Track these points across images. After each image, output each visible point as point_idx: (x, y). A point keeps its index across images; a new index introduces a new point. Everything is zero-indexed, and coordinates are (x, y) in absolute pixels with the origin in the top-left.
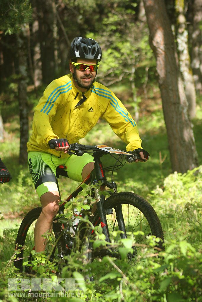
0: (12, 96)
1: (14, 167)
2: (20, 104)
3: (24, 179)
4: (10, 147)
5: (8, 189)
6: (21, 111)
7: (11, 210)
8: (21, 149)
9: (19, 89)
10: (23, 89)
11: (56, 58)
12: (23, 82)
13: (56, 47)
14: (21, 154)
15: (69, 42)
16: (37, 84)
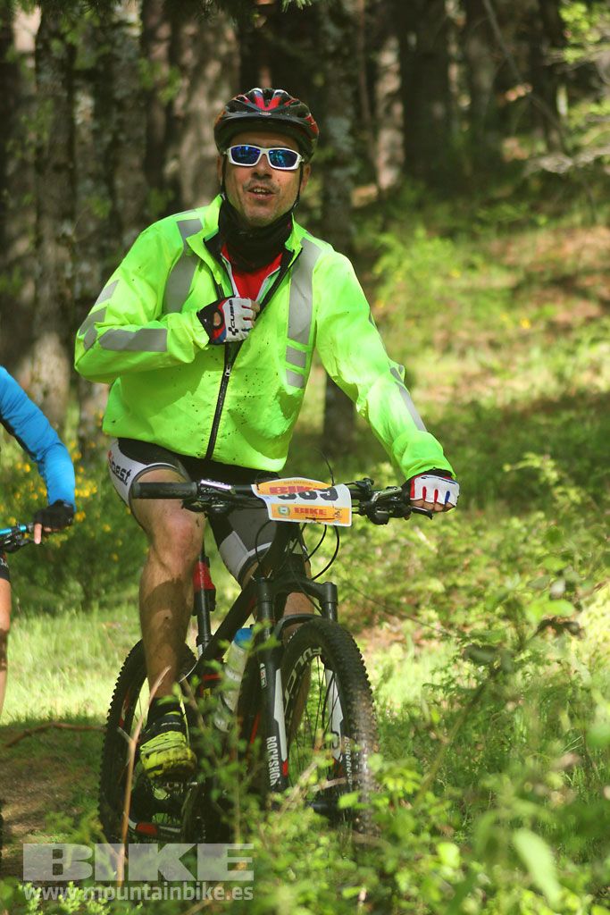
9: (325, 197)
10: (339, 197)
11: (455, 89)
12: (338, 173)
13: (454, 49)
14: (327, 421)
15: (498, 33)
16: (387, 177)
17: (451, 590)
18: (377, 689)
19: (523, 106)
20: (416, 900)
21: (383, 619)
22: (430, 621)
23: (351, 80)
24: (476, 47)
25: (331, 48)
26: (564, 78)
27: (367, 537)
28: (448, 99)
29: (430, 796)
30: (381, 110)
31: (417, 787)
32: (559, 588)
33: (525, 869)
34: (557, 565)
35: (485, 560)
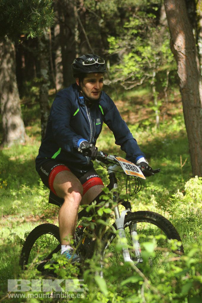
0: (34, 99)
4: (31, 150)
5: (30, 192)
6: (43, 114)
7: (32, 213)
9: (40, 92)
10: (44, 92)
12: (44, 85)
13: (77, 50)
15: (90, 46)
16: (59, 87)
23: (48, 59)
24: (83, 49)
25: (42, 50)
26: (109, 58)
29: (71, 265)
30: (56, 67)
31: (67, 263)
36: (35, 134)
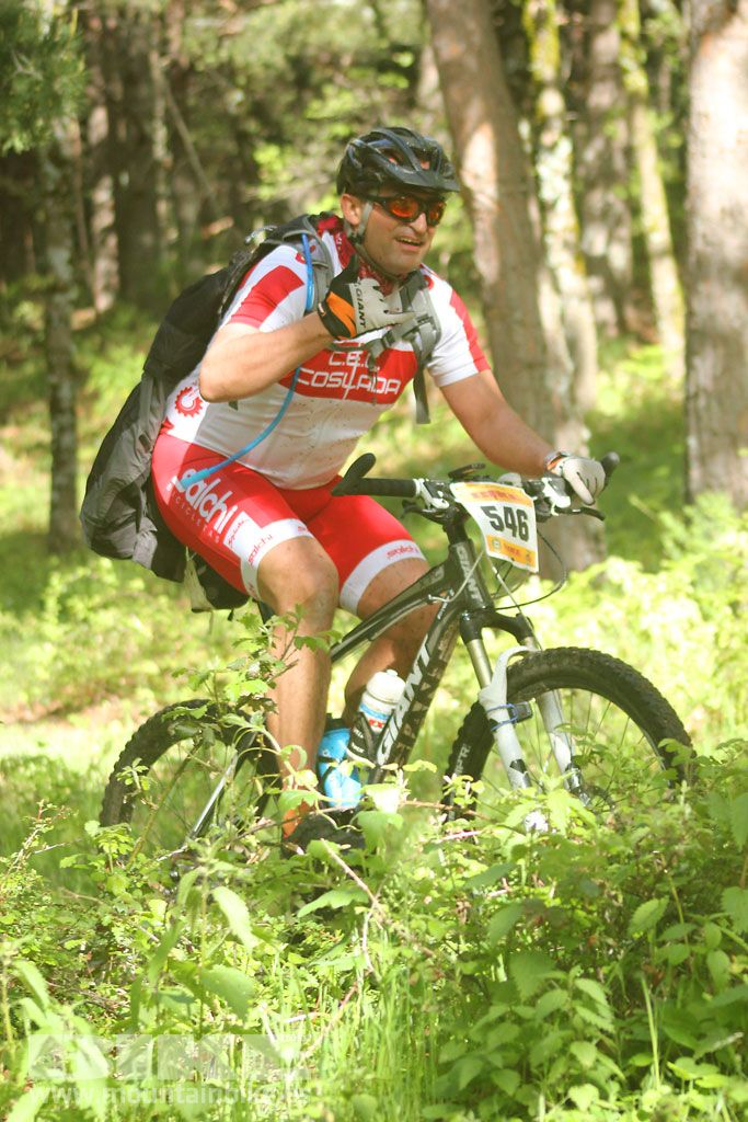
0: (25, 343)
1: (33, 563)
2: (51, 368)
3: (62, 599)
4: (19, 500)
5: (14, 631)
6: (55, 388)
7: (23, 698)
8: (54, 506)
9: (48, 320)
10: (60, 320)
11: (163, 223)
12: (59, 299)
13: (162, 188)
14: (53, 521)
15: (201, 173)
16: (104, 302)
17: (164, 672)
18: (100, 761)
19: (224, 239)
20: (130, 951)
21: (104, 698)
22: (146, 699)
23: (69, 216)
24: (183, 185)
25: (51, 187)
26: (260, 212)
27: (90, 626)
28: (158, 232)
29: (142, 857)
30: (98, 240)
31: (131, 849)
32: (255, 668)
33: (225, 922)
34: (254, 648)
35: (195, 644)
36: (32, 450)
